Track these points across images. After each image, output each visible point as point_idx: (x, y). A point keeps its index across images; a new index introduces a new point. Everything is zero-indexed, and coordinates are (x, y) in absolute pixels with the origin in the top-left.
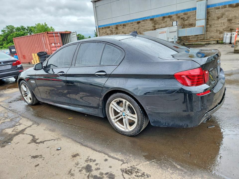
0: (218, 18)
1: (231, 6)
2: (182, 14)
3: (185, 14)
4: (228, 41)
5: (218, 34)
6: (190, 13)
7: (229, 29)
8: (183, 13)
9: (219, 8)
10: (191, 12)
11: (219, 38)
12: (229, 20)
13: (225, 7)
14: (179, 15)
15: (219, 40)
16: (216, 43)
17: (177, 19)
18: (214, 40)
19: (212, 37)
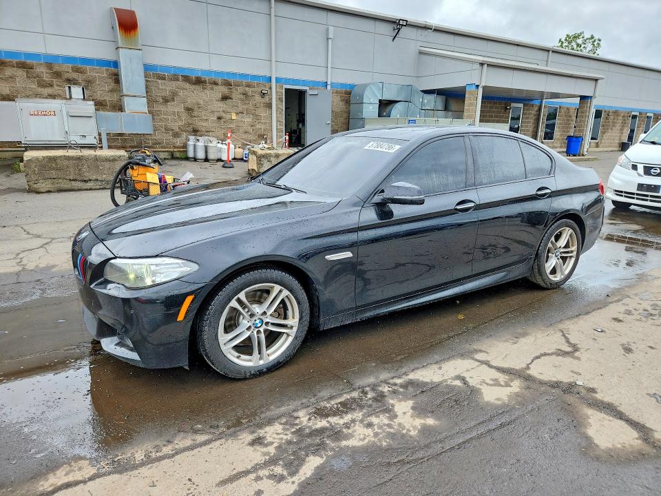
0: (166, 101)
1: (186, 79)
2: (68, 67)
3: (77, 70)
4: (201, 155)
5: (169, 137)
6: (91, 70)
7: (190, 129)
8: (71, 65)
9: (163, 78)
10: (95, 69)
11: (175, 147)
12: (189, 110)
13: (175, 78)
14: (56, 68)
15: (176, 150)
16: (170, 157)
17: (53, 78)
18: (165, 150)
19: (160, 144)
